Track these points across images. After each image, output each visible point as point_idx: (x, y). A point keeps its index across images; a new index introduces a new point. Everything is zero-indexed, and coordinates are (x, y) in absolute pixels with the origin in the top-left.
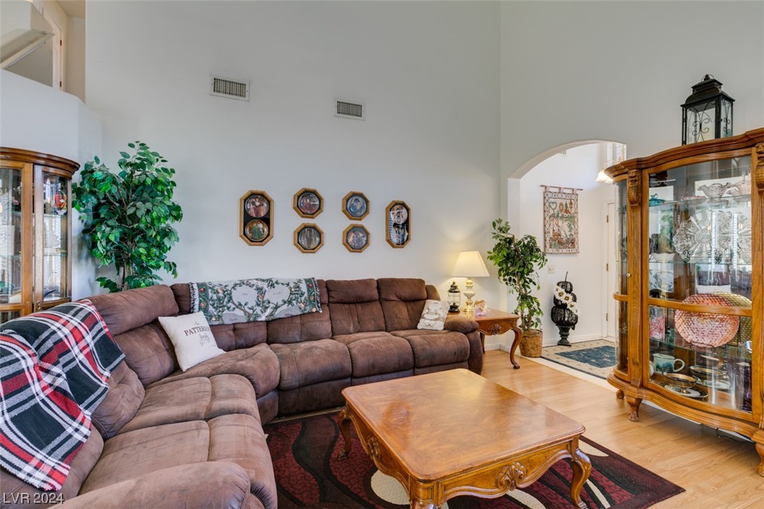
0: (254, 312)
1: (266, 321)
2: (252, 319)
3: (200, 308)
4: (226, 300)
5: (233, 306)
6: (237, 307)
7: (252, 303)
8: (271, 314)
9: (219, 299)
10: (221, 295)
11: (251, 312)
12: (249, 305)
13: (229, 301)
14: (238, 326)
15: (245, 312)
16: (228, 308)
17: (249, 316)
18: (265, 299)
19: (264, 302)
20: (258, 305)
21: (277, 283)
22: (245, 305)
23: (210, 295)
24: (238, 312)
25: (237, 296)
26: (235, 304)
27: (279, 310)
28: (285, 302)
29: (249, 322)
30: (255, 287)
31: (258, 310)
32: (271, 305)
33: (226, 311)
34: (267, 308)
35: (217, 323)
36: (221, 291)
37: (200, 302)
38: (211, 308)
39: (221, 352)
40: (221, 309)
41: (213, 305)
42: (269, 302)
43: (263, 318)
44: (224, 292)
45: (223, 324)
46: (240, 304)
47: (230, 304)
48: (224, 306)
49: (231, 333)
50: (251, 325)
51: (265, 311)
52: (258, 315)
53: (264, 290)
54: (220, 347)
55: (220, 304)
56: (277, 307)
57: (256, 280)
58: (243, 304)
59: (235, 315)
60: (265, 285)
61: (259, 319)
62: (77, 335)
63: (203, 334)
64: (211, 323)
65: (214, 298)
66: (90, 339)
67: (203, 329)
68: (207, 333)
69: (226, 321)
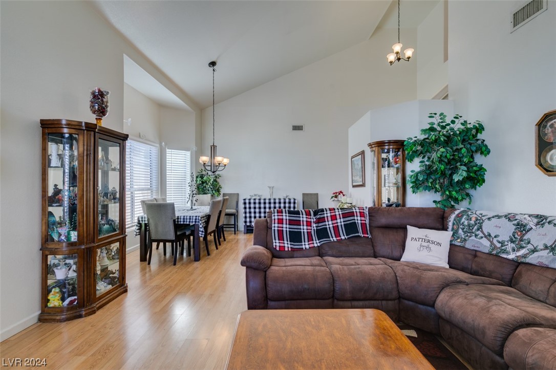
0: (502, 246)
1: (513, 260)
2: (494, 252)
3: (453, 229)
4: (476, 227)
5: (481, 235)
6: (486, 237)
7: (505, 237)
8: (525, 256)
9: (469, 225)
10: (472, 222)
11: (499, 245)
12: (500, 239)
13: (478, 230)
14: (478, 254)
15: (492, 243)
16: (476, 236)
17: (495, 248)
18: (525, 237)
19: (521, 240)
20: (512, 241)
21: (550, 222)
22: (495, 237)
23: (463, 220)
24: (486, 243)
25: (487, 227)
26: (484, 234)
27: (536, 254)
28: (546, 247)
29: (490, 254)
30: (515, 222)
31: (510, 246)
32: (530, 246)
33: (473, 238)
34: (523, 247)
35: (459, 244)
36: (474, 219)
37: (454, 224)
38: (460, 231)
39: (447, 267)
40: (469, 234)
41: (463, 229)
42: (529, 243)
43: (511, 256)
44: (477, 219)
45: (464, 247)
46: (490, 235)
47: (479, 232)
48: (473, 233)
49: (470, 257)
50: (491, 257)
51: (518, 251)
52: (505, 251)
53: (528, 227)
54: (449, 263)
55: (469, 230)
56: (535, 250)
57: (530, 216)
58: (493, 235)
59: (481, 244)
60: (532, 223)
61: (504, 256)
62: (334, 218)
63: (426, 244)
64: (453, 242)
65: (466, 223)
66: (340, 222)
67: (429, 241)
68: (431, 245)
69: (469, 245)
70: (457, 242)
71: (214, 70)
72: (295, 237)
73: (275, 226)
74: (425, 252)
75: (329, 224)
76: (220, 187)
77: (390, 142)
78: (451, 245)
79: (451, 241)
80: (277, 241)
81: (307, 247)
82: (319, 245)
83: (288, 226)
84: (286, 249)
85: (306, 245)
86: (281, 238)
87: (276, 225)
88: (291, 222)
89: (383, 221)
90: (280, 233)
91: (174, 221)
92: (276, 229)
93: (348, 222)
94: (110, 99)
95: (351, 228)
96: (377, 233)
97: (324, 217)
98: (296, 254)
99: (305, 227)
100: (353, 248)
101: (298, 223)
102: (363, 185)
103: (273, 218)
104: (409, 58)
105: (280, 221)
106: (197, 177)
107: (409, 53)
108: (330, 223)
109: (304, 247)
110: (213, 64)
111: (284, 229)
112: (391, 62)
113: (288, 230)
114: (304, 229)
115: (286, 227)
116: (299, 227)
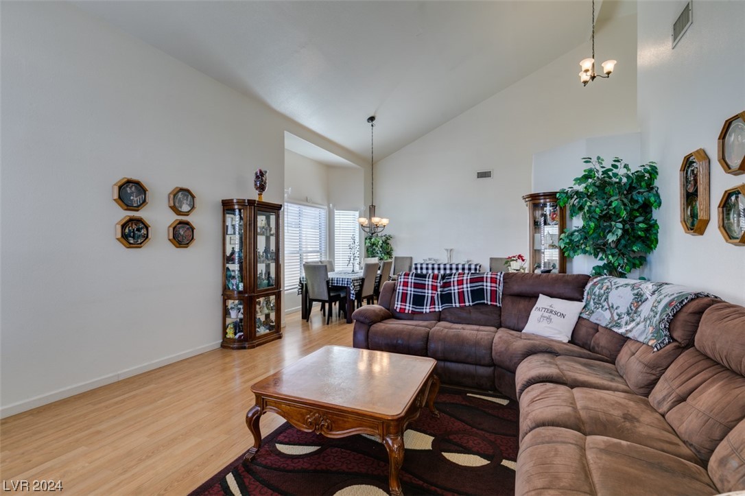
0: (619, 319)
1: (621, 335)
2: (610, 326)
3: (586, 300)
4: (603, 298)
5: (606, 307)
6: (609, 309)
7: (623, 310)
8: (631, 330)
9: (599, 296)
10: (602, 291)
11: (616, 318)
12: (619, 311)
13: (605, 300)
14: (598, 328)
15: (612, 315)
16: (602, 307)
17: (612, 321)
18: (639, 309)
19: (635, 313)
20: (628, 314)
22: (616, 309)
23: (596, 289)
24: (607, 315)
25: (613, 297)
26: (609, 305)
27: (637, 327)
28: (644, 319)
29: (606, 328)
30: (636, 292)
31: (625, 319)
32: (638, 319)
33: (600, 310)
34: (634, 320)
36: (604, 288)
37: (588, 294)
38: (592, 302)
39: (568, 341)
40: (597, 306)
41: (594, 299)
42: (639, 315)
43: (622, 330)
44: (607, 289)
45: (588, 320)
46: (612, 307)
47: (605, 304)
48: (601, 304)
49: (592, 331)
50: (606, 331)
51: (629, 324)
52: (619, 325)
53: (644, 297)
54: (571, 338)
55: (598, 301)
56: (639, 323)
58: (615, 307)
59: (604, 316)
61: (615, 330)
62: (460, 283)
63: (547, 315)
64: (582, 315)
65: (597, 293)
66: (467, 287)
67: (551, 312)
68: (553, 316)
69: (593, 319)
70: (584, 316)
71: (372, 126)
72: (419, 300)
73: (400, 289)
74: (544, 324)
75: (455, 289)
76: (392, 250)
77: (546, 195)
78: (580, 317)
79: (581, 313)
80: (399, 303)
81: (428, 311)
82: (441, 310)
83: (413, 289)
84: (406, 311)
85: (427, 309)
86: (404, 300)
87: (401, 288)
88: (416, 286)
89: (516, 288)
90: (404, 296)
92: (401, 291)
93: (475, 288)
94: (268, 178)
95: (478, 294)
96: (508, 299)
98: (416, 316)
99: (430, 291)
100: (475, 315)
101: (423, 286)
103: (399, 280)
104: (609, 73)
105: (405, 284)
106: (366, 239)
108: (456, 288)
109: (424, 311)
110: (372, 119)
111: (409, 292)
112: (585, 83)
113: (412, 293)
114: (428, 293)
115: (410, 290)
116: (423, 291)
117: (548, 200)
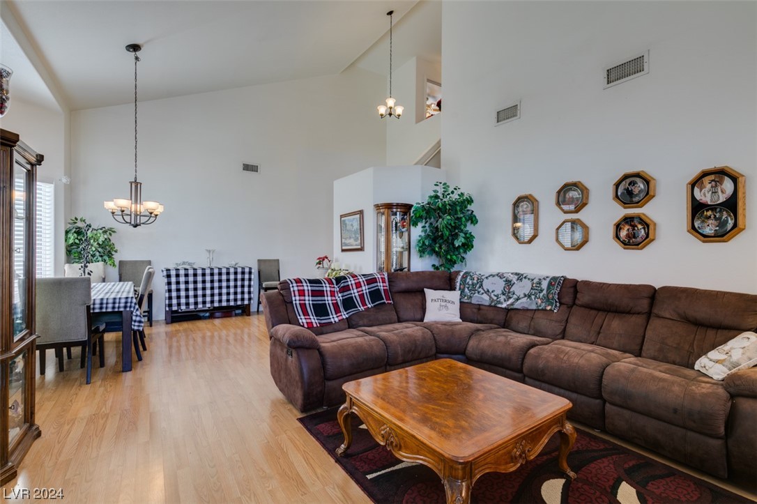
0: (497, 299)
1: (505, 308)
2: (493, 304)
3: (460, 289)
4: (478, 286)
5: (482, 291)
6: (486, 293)
7: (498, 292)
8: (512, 304)
9: (473, 284)
10: (475, 281)
11: (495, 298)
12: (495, 293)
13: (480, 287)
14: (482, 307)
15: (490, 297)
16: (479, 292)
17: (493, 300)
18: (511, 290)
19: (509, 293)
20: (504, 294)
21: (525, 278)
22: (492, 292)
23: (468, 280)
24: (486, 297)
25: (487, 284)
26: (484, 290)
27: (519, 301)
28: (525, 296)
29: (490, 306)
30: (504, 279)
31: (502, 298)
32: (515, 296)
33: (476, 294)
34: (511, 298)
35: (467, 301)
36: (476, 279)
37: (461, 284)
38: (466, 290)
39: (461, 321)
40: (473, 292)
41: (468, 288)
42: (514, 294)
43: (504, 306)
44: (478, 279)
45: (471, 303)
46: (488, 291)
47: (480, 290)
48: (476, 290)
49: (475, 310)
50: (491, 308)
51: (508, 300)
52: (500, 302)
53: (512, 282)
54: (461, 318)
55: (473, 289)
56: (518, 299)
57: (512, 274)
59: (483, 299)
60: (514, 279)
61: (500, 306)
62: (358, 285)
63: (443, 304)
64: (462, 300)
65: (470, 283)
66: (365, 289)
67: (446, 301)
68: (449, 305)
69: (474, 301)
70: (465, 300)
71: (137, 58)
72: (321, 310)
73: (296, 299)
74: (444, 311)
75: (355, 293)
76: (115, 250)
77: (398, 205)
78: (461, 302)
79: (460, 299)
80: (303, 317)
81: (337, 320)
82: (347, 316)
83: (311, 298)
84: (315, 325)
85: (334, 318)
86: (306, 313)
87: (298, 298)
88: (315, 293)
89: (403, 285)
90: (303, 306)
91: (88, 307)
92: (298, 302)
93: (373, 289)
95: (375, 295)
96: (399, 298)
97: (348, 285)
98: (324, 329)
99: (329, 298)
100: (382, 315)
101: (321, 293)
102: (362, 249)
103: (292, 289)
104: (399, 115)
105: (302, 293)
107: (399, 110)
108: (355, 291)
109: (332, 320)
110: (135, 48)
111: (307, 302)
112: (382, 115)
113: (311, 302)
114: (328, 300)
115: (308, 300)
116: (323, 298)
117: (399, 210)
